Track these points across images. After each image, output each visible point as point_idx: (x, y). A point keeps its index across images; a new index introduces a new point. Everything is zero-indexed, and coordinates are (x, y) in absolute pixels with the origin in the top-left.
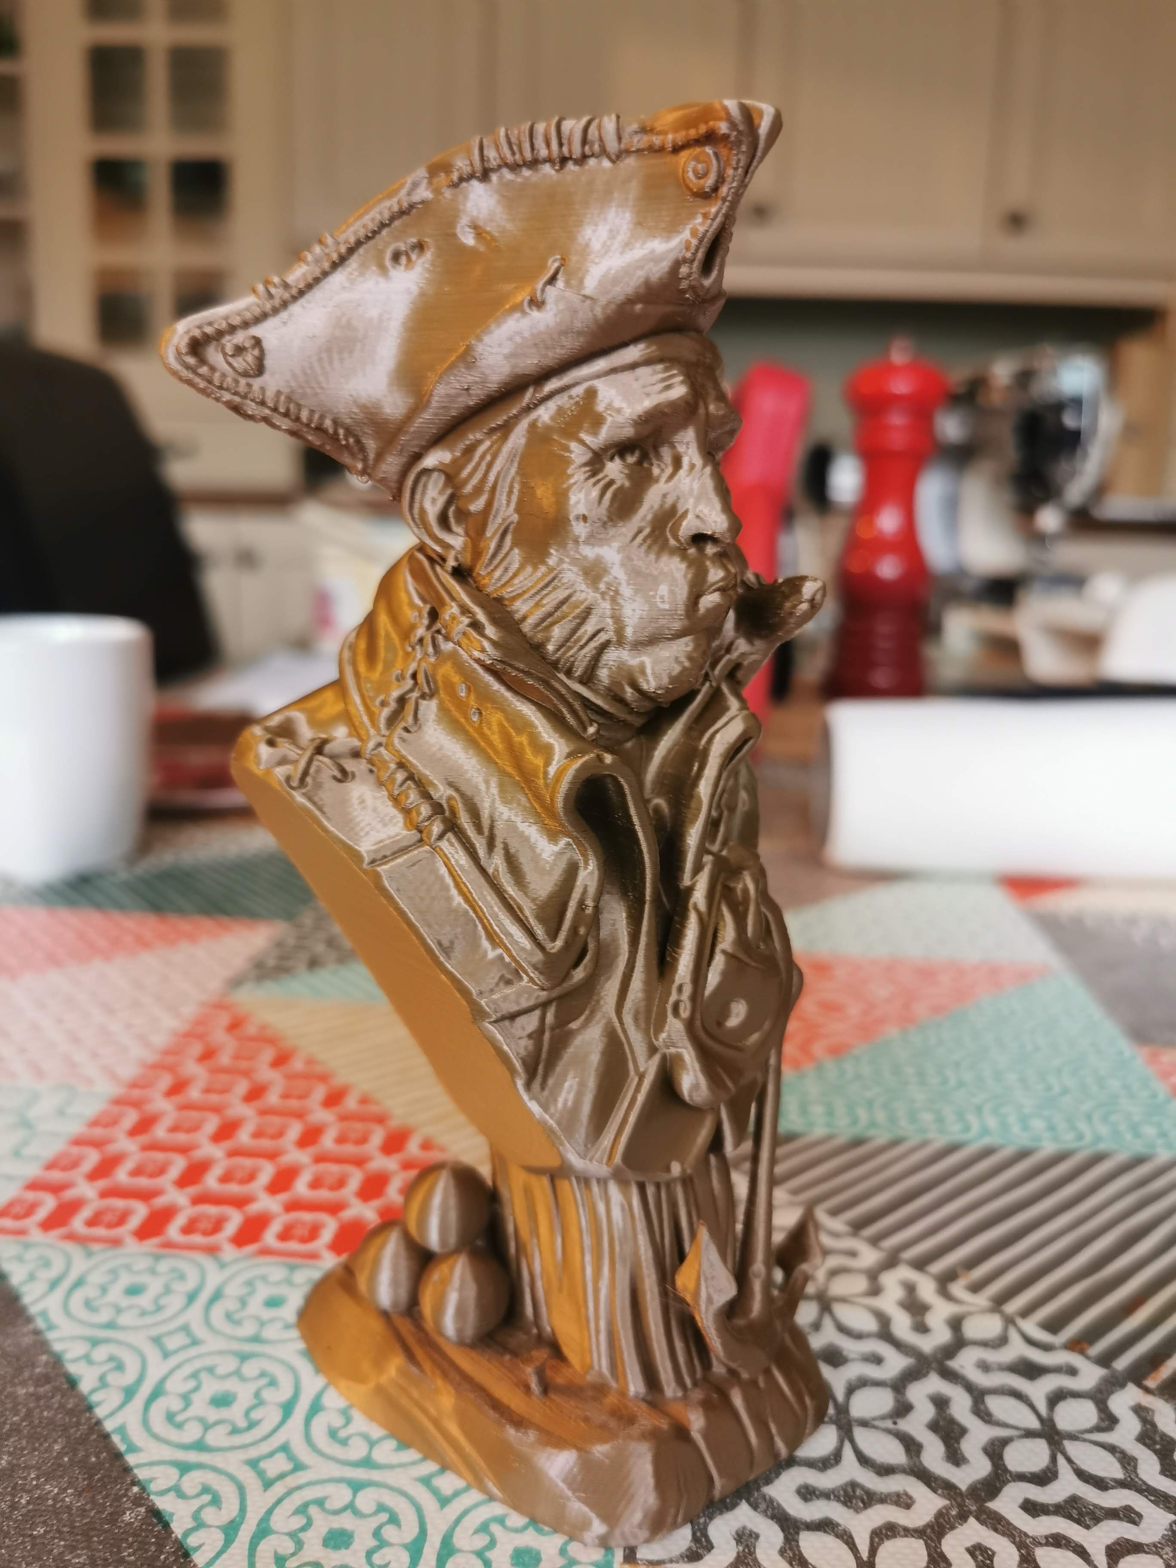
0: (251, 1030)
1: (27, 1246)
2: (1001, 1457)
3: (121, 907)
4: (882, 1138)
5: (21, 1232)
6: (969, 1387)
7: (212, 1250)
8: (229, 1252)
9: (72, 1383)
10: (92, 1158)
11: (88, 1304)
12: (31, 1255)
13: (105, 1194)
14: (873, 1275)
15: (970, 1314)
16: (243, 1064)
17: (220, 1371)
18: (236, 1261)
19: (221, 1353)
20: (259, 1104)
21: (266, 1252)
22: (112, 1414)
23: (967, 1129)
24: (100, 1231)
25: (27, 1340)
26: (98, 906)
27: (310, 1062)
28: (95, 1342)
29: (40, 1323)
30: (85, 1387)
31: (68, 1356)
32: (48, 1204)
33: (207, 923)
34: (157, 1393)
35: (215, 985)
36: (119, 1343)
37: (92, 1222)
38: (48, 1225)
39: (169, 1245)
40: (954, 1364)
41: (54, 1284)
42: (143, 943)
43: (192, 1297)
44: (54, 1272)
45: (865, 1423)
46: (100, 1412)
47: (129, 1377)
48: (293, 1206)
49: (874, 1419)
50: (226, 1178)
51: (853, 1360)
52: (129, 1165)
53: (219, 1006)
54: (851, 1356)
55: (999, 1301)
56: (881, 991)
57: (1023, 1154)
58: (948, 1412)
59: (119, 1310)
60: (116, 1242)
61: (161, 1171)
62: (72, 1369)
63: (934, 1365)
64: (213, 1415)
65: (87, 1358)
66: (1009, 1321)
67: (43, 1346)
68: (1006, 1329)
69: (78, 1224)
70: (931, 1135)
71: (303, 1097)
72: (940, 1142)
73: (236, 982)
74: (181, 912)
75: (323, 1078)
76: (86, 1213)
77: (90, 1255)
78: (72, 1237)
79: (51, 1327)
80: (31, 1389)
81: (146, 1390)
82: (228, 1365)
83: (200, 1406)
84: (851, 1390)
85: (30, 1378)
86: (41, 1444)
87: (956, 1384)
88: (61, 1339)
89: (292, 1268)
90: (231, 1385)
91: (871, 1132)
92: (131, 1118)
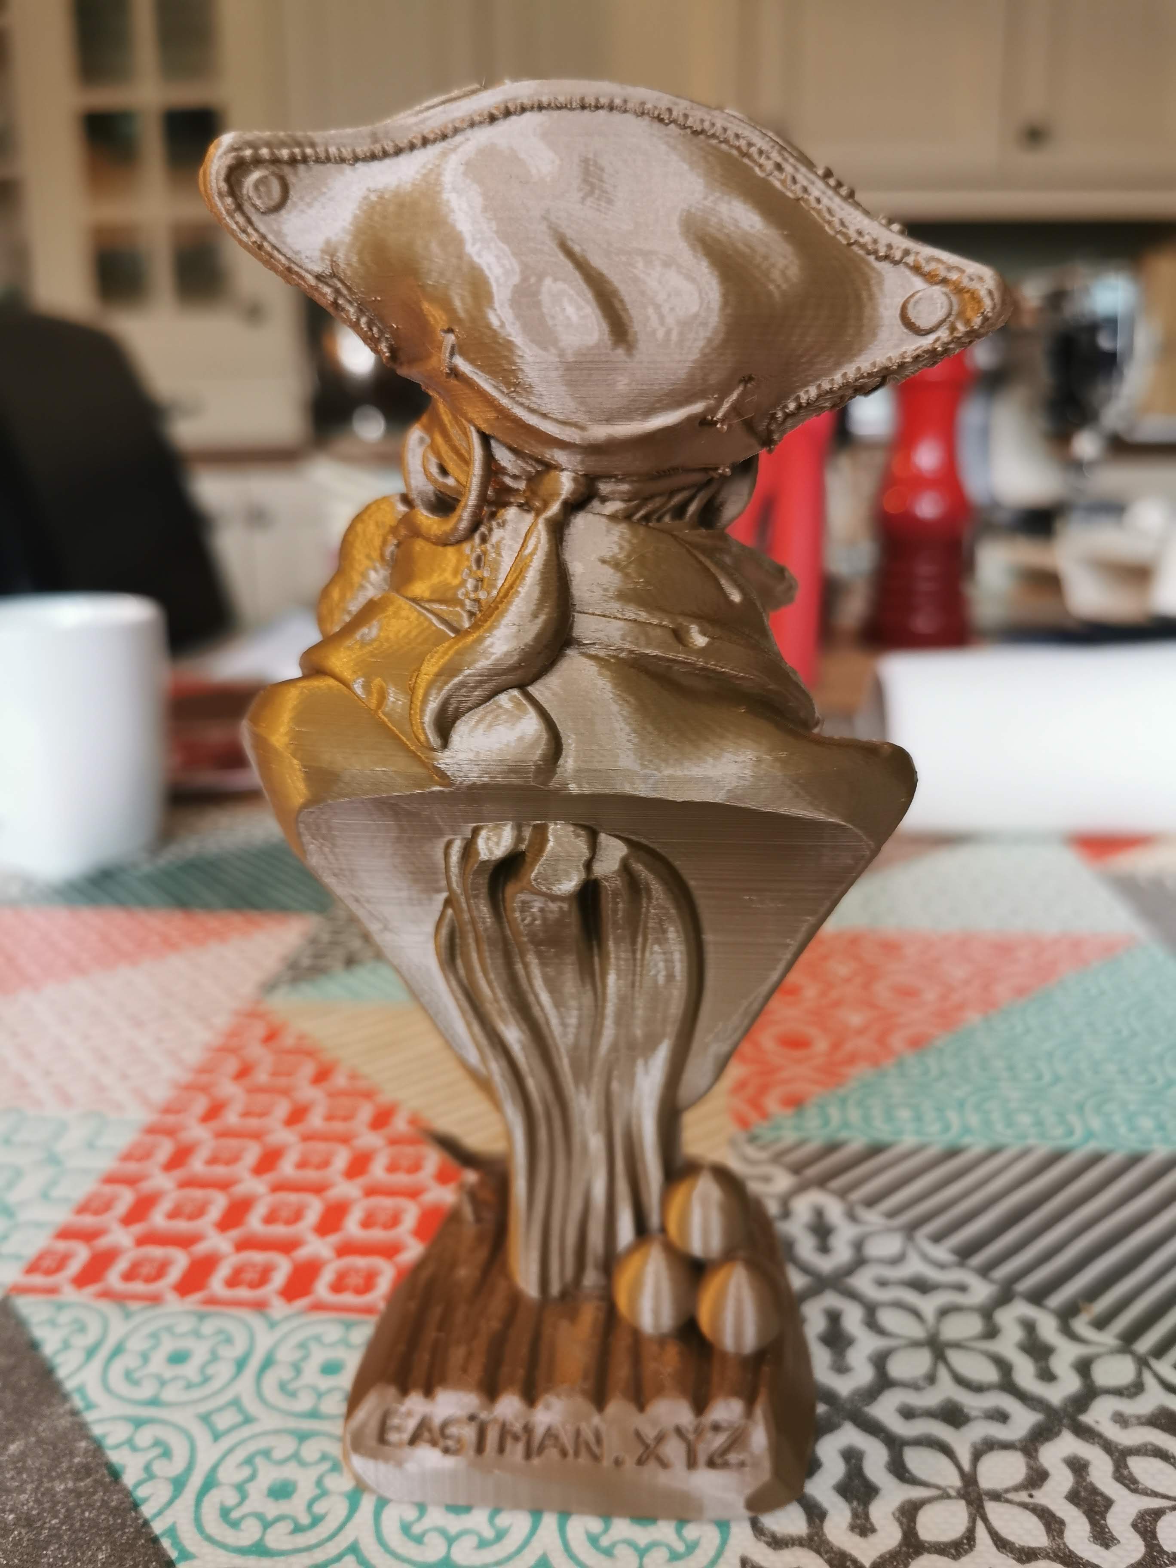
0: (289, 1041)
1: (60, 1307)
2: (1154, 1535)
3: (144, 904)
4: (978, 1146)
5: (52, 1291)
6: (1108, 1447)
7: (260, 1306)
8: (279, 1308)
9: (115, 1474)
10: (126, 1198)
11: (128, 1376)
12: (65, 1317)
13: (142, 1241)
14: (987, 1312)
15: (1098, 1356)
16: (283, 1081)
17: (278, 1454)
18: (287, 1318)
19: (277, 1432)
20: (300, 1128)
21: (318, 1307)
22: (160, 1513)
23: (1070, 1133)
24: (138, 1287)
25: (64, 1423)
26: (120, 903)
27: (353, 1076)
28: (139, 1423)
29: (77, 1402)
30: (129, 1479)
31: (109, 1442)
32: (81, 1254)
33: (236, 919)
34: (209, 1484)
35: (248, 990)
36: (164, 1422)
37: (129, 1276)
38: (83, 1280)
39: (212, 1301)
40: (1087, 1419)
41: (91, 1352)
42: (169, 944)
43: (241, 1364)
44: (90, 1339)
45: (996, 1496)
46: (147, 1510)
47: (177, 1466)
48: (344, 1250)
49: (1007, 1491)
50: (270, 1219)
51: (976, 1418)
52: (165, 1205)
53: (253, 1015)
54: (973, 1413)
55: (1130, 1337)
56: (958, 972)
57: (1135, 1159)
58: (1088, 1480)
59: (163, 1383)
60: (155, 1299)
61: (199, 1212)
62: (115, 1457)
63: (1065, 1421)
64: (272, 1509)
65: (130, 1443)
66: (1142, 1363)
67: (81, 1429)
68: (1139, 1374)
69: (113, 1278)
70: (1031, 1142)
71: (348, 1118)
72: (1043, 1149)
73: (269, 987)
74: (207, 907)
75: (368, 1095)
76: (121, 1265)
77: (128, 1316)
78: (107, 1295)
79: (90, 1406)
80: (70, 1484)
81: (196, 1481)
82: (284, 1447)
83: (257, 1500)
84: (977, 1456)
85: (69, 1468)
86: (83, 1553)
87: (1093, 1444)
88: (101, 1421)
89: (348, 1326)
90: (290, 1472)
91: (966, 1140)
92: (165, 1149)
